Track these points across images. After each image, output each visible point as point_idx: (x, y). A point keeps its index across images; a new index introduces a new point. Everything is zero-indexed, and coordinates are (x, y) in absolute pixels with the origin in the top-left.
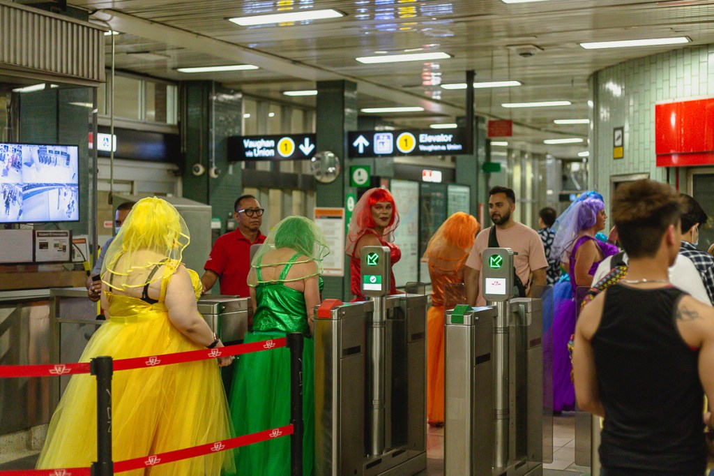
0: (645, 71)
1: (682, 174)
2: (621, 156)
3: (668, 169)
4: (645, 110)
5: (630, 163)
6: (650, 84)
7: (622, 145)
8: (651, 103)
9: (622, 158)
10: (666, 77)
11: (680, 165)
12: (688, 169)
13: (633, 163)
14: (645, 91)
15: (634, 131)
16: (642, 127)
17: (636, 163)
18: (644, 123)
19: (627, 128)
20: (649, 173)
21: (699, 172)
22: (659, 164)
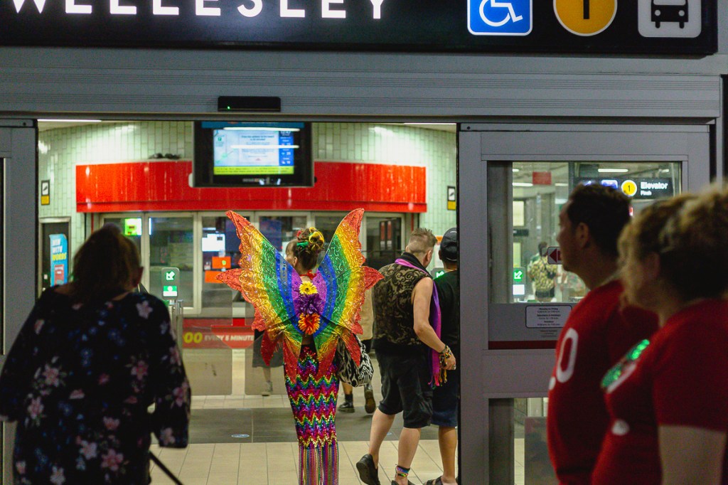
0: (67, 139)
1: (96, 218)
2: (48, 202)
3: (85, 214)
4: (67, 169)
5: (55, 209)
6: (71, 148)
7: (49, 194)
8: (72, 163)
9: (49, 204)
10: (84, 144)
11: (95, 211)
12: (100, 214)
13: (58, 209)
14: (68, 154)
15: (58, 184)
16: (65, 181)
17: (60, 208)
18: (66, 178)
19: (52, 182)
20: (70, 217)
21: (108, 216)
22: (78, 210)
